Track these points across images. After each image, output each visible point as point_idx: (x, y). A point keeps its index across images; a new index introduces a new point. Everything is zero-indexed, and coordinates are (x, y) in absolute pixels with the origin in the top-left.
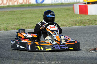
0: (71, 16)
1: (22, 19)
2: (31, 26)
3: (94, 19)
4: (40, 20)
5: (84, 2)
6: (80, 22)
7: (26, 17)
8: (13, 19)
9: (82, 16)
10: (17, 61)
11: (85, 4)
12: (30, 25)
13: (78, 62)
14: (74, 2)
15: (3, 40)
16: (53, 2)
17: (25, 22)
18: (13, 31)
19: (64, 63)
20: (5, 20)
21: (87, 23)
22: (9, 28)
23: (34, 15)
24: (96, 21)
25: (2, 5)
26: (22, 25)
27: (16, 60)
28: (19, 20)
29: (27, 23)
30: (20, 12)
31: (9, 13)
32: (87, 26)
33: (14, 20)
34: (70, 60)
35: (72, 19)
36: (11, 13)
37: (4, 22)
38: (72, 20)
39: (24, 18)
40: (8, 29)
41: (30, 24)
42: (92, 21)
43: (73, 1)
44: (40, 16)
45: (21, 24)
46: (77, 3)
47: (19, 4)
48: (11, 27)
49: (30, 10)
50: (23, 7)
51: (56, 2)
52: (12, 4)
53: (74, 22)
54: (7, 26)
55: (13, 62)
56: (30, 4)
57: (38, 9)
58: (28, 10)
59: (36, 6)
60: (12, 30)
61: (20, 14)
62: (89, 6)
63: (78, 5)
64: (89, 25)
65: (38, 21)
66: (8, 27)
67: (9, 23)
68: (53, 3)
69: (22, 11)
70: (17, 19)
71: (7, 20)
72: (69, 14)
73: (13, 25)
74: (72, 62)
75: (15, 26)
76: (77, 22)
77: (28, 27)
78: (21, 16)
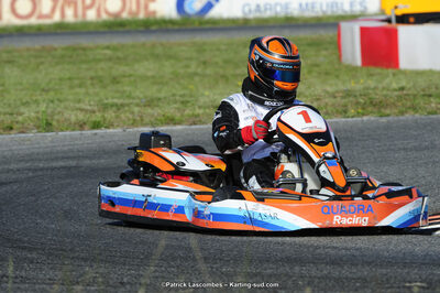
0: (327, 74)
1: (115, 80)
2: (153, 116)
3: (423, 90)
4: (191, 87)
5: (382, 12)
6: (362, 101)
7: (132, 72)
8: (76, 82)
9: (371, 75)
11: (389, 21)
12: (149, 111)
13: (350, 276)
14: (340, 13)
15: (31, 174)
16: (250, 11)
17: (129, 97)
18: (78, 133)
19: (291, 277)
20: (43, 85)
21: (394, 104)
23: (168, 68)
24: (430, 96)
25: (33, 21)
26: (114, 108)
27: (85, 260)
28: (104, 87)
29: (137, 101)
30: (108, 52)
31: (63, 56)
32: (390, 118)
33: (80, 86)
34: (314, 263)
35: (331, 85)
36: (71, 57)
37: (41, 95)
38: (329, 89)
39: (124, 76)
40: (54, 123)
41: (150, 103)
42: (415, 96)
43: (335, 9)
44: (193, 68)
45: (112, 106)
46: (353, 18)
47: (104, 17)
48: (66, 115)
49: (153, 46)
50: (121, 29)
51: (266, 9)
52: (76, 15)
53: (338, 99)
54: (49, 111)
56: (152, 18)
57: (186, 38)
58: (144, 45)
59: (176, 27)
60: (73, 130)
61: (110, 59)
62: (404, 32)
63: (356, 27)
64: (402, 113)
65: (182, 92)
66: (56, 117)
67: (59, 100)
68: (251, 16)
69: (115, 49)
70: (95, 82)
71: (51, 86)
72: (317, 65)
73: (77, 109)
74: (325, 272)
75: (86, 111)
76: (351, 99)
77: (141, 117)
78: (111, 68)
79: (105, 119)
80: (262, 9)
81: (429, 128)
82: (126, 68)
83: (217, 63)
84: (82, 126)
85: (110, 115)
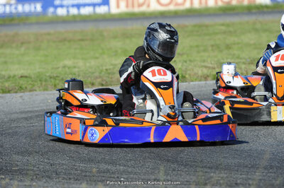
10: (213, 170)
22: (190, 75)
55: (201, 173)
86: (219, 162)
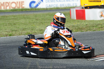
1: (15, 24)
2: (24, 32)
3: (92, 25)
4: (34, 25)
5: (81, 6)
6: (77, 28)
7: (19, 22)
8: (5, 25)
9: (79, 22)
11: (83, 8)
14: (70, 6)
16: (48, 6)
17: (18, 28)
18: (6, 37)
21: (85, 29)
23: (28, 21)
24: (94, 26)
26: (15, 31)
28: (12, 26)
31: (1, 18)
32: (84, 32)
33: (6, 26)
36: (3, 19)
38: (68, 25)
39: (17, 23)
41: (24, 29)
42: (90, 27)
44: (34, 21)
45: (14, 30)
46: (74, 7)
47: (11, 8)
48: (3, 33)
49: (24, 15)
50: (16, 11)
51: (52, 6)
52: (4, 8)
53: (71, 28)
56: (23, 9)
57: (32, 13)
58: (21, 15)
59: (29, 11)
60: (4, 37)
61: (13, 19)
62: (87, 11)
63: (75, 10)
64: (87, 31)
65: (31, 27)
67: (1, 29)
68: (48, 8)
69: (14, 16)
70: (9, 24)
73: (5, 31)
75: (8, 32)
76: (74, 28)
77: (22, 33)
78: (13, 21)
79: (12, 34)
80: (51, 6)
81: (94, 34)
82: (17, 21)
83: (40, 19)
84: (7, 35)
85: (14, 33)
86: (12, 66)
